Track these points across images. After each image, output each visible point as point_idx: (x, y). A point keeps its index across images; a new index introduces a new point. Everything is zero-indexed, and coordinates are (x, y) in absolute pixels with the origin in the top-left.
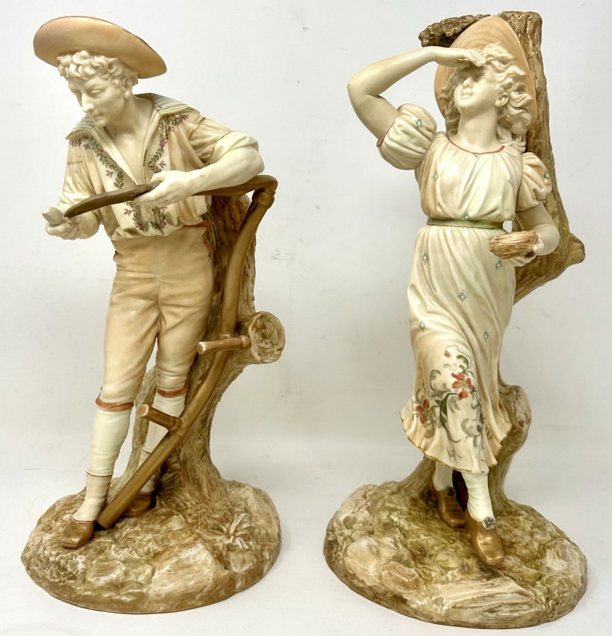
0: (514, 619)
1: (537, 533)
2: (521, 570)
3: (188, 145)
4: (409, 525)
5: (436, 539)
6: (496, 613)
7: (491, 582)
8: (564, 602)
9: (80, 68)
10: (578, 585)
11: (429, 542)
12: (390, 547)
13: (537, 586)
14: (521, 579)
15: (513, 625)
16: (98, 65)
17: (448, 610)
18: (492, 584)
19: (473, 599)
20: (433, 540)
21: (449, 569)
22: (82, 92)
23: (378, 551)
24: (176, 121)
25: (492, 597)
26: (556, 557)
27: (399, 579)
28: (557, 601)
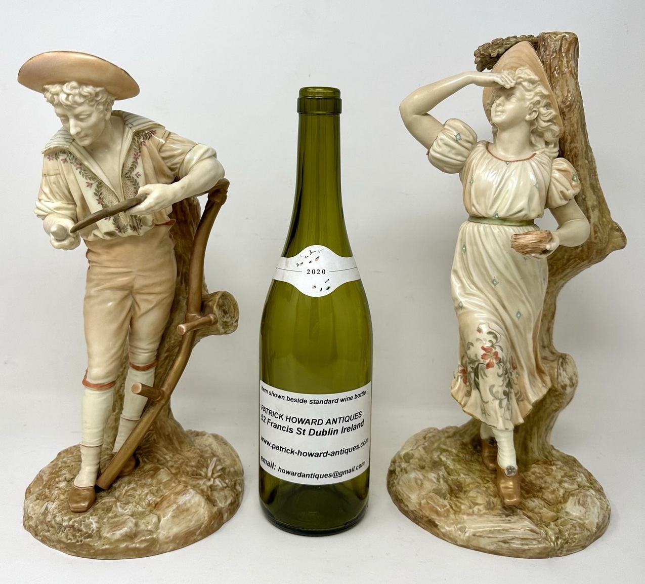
0: (524, 550)
1: (565, 482)
2: (541, 511)
3: (158, 156)
4: (454, 464)
5: (472, 478)
6: (508, 544)
7: (509, 518)
8: (574, 542)
9: (70, 97)
10: (592, 529)
11: (467, 480)
12: (432, 481)
13: (550, 526)
14: (539, 519)
15: (524, 556)
16: (87, 94)
17: (469, 537)
18: (509, 520)
19: (490, 530)
20: (470, 479)
21: (477, 504)
22: (69, 117)
23: (422, 483)
24: (146, 136)
25: (507, 531)
26: (577, 503)
27: (434, 507)
28: (566, 541)
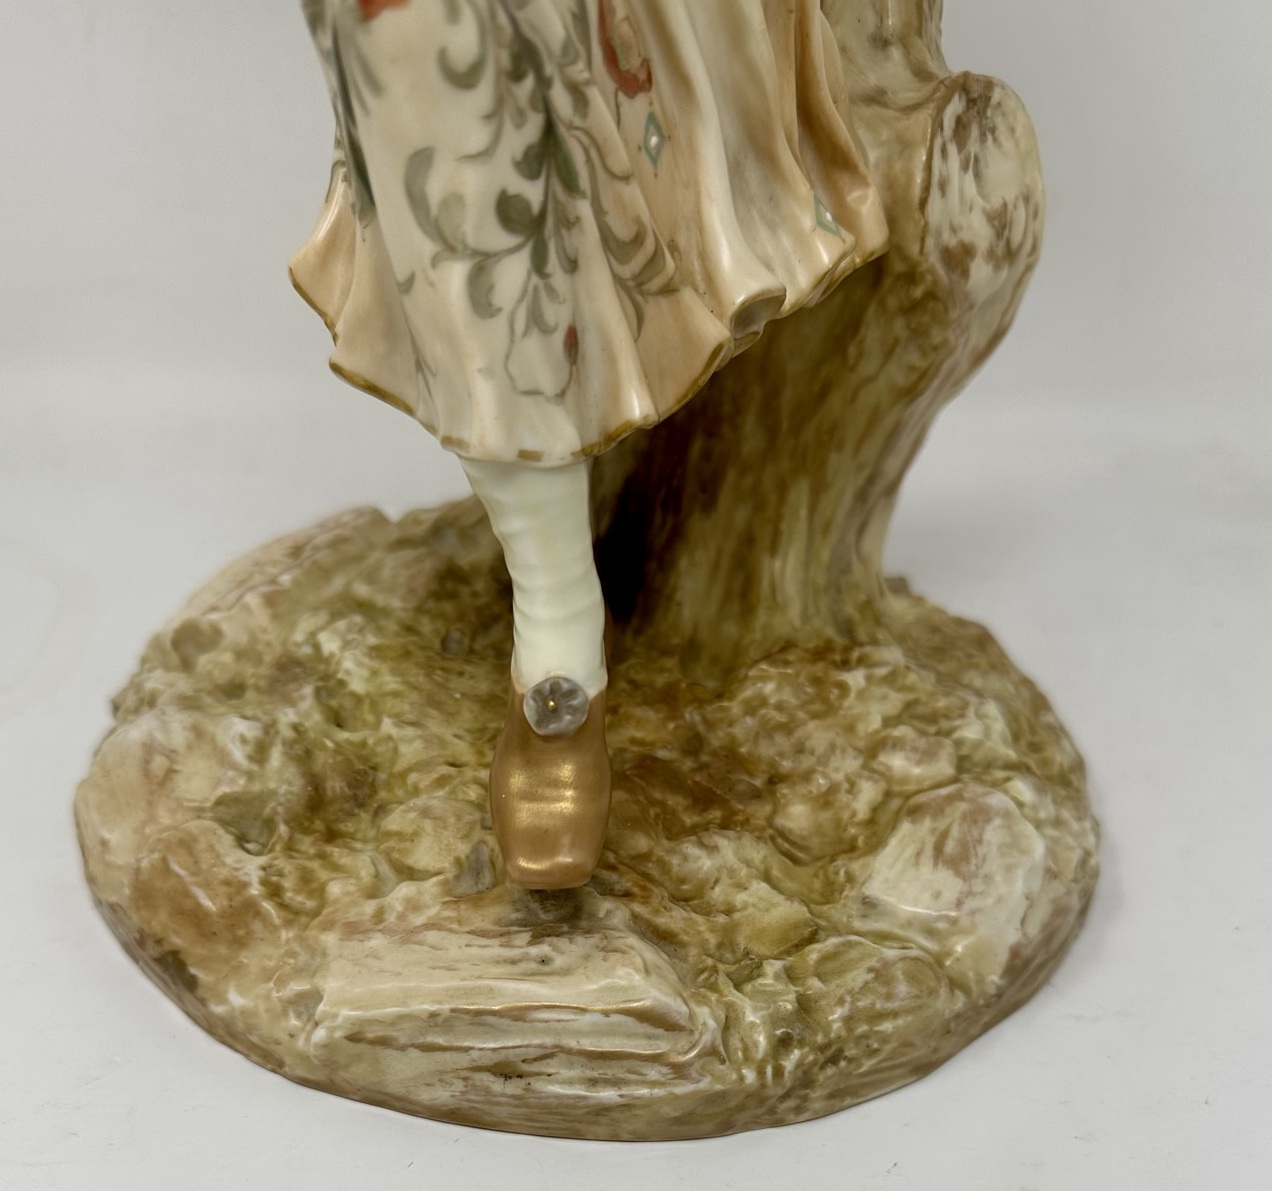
0: (602, 1110)
1: (897, 745)
2: (740, 898)
4: (374, 673)
5: (430, 741)
6: (522, 1083)
7: (544, 949)
8: (873, 1053)
10: (980, 980)
11: (403, 749)
12: (223, 758)
13: (760, 981)
14: (713, 940)
17: (328, 1046)
18: (544, 961)
19: (433, 1015)
20: (418, 745)
21: (409, 873)
23: (170, 772)
25: (516, 1019)
26: (929, 851)
27: (188, 894)
28: (829, 1053)
